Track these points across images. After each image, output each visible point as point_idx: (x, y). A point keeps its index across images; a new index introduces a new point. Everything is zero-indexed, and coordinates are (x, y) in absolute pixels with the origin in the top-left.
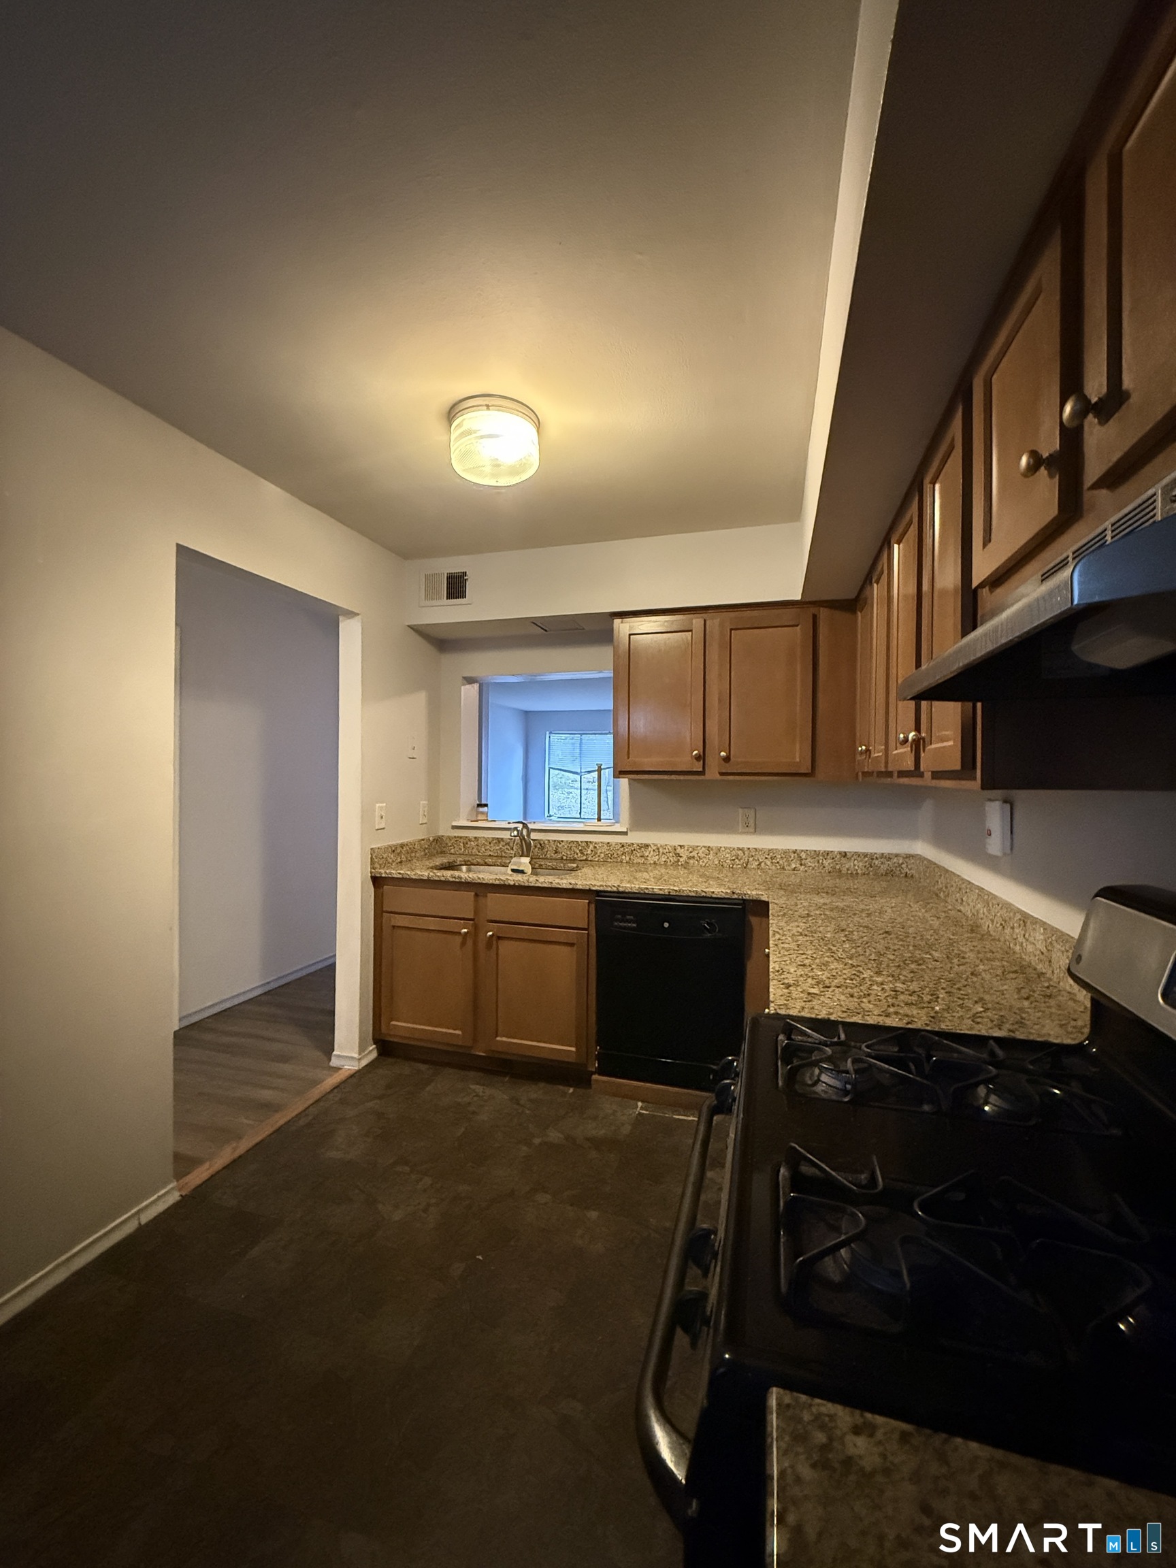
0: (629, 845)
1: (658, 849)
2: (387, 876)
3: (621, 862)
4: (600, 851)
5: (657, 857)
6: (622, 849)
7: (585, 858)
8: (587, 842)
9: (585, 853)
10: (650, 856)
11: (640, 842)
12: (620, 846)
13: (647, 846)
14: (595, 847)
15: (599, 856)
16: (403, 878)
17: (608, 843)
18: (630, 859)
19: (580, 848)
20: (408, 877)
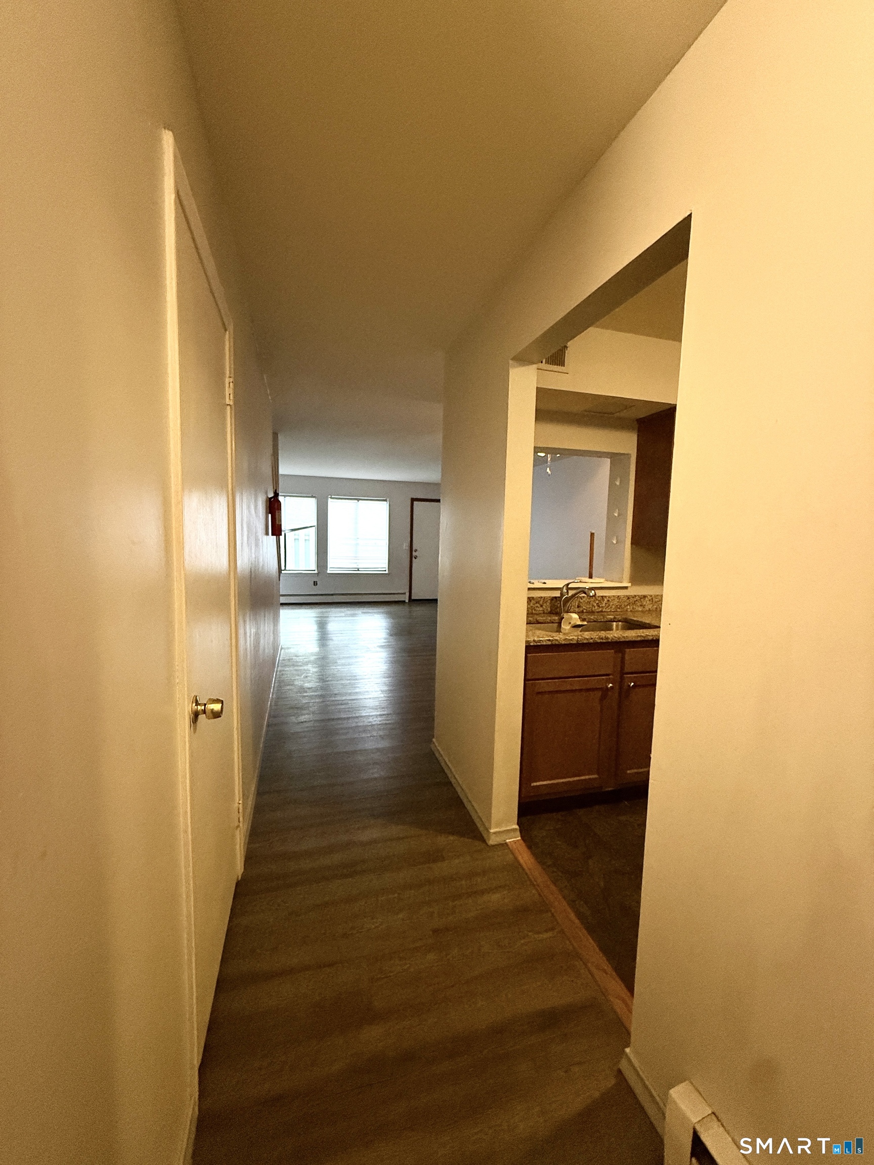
0: (633, 598)
1: (652, 599)
2: (535, 644)
3: (627, 611)
4: (611, 604)
5: (651, 605)
6: (628, 601)
7: (600, 609)
8: (602, 597)
9: (601, 606)
10: (646, 604)
11: (640, 594)
12: (627, 598)
13: (645, 597)
14: (608, 601)
15: (611, 607)
16: (552, 645)
17: (618, 596)
18: (633, 608)
19: (597, 602)
20: (557, 643)
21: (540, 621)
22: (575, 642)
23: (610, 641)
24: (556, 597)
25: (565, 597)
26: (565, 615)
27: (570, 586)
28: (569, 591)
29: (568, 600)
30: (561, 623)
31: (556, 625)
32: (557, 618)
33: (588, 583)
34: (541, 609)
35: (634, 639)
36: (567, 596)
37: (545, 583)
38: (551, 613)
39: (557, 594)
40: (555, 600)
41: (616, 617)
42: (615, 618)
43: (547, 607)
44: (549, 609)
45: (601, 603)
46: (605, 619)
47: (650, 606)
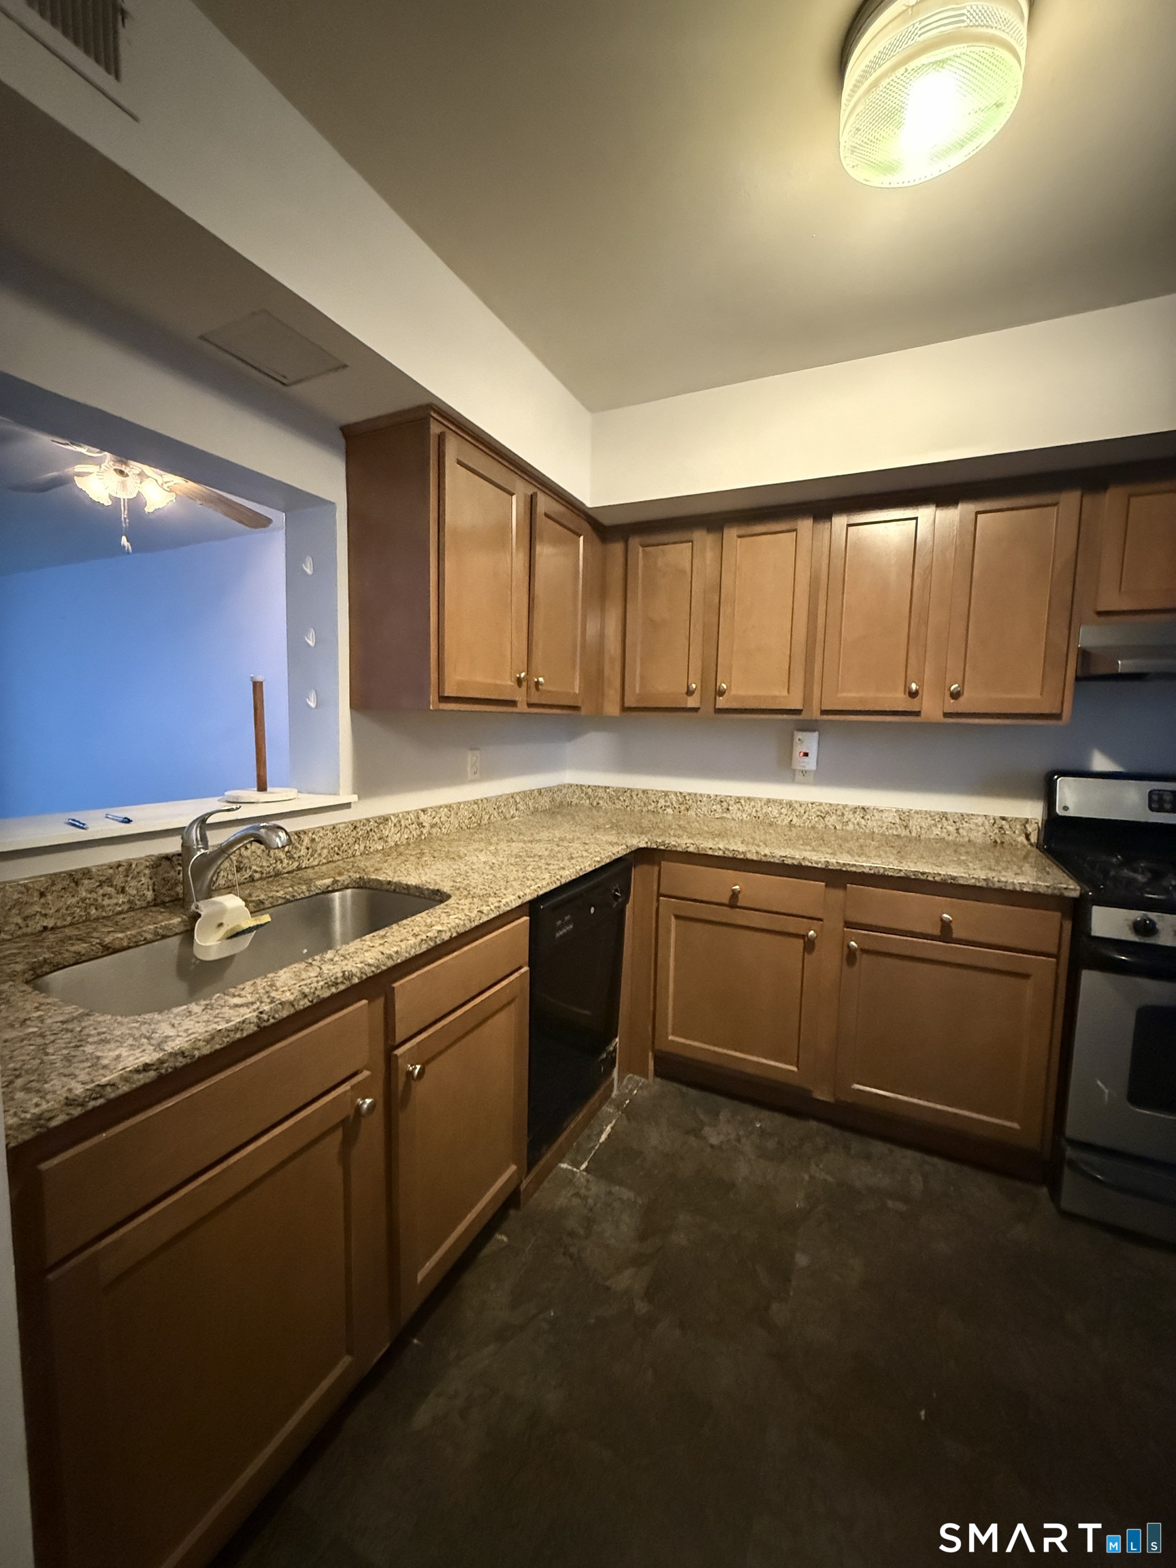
0: (363, 824)
1: (399, 821)
3: (355, 856)
4: (321, 845)
5: (399, 835)
6: (354, 833)
7: (296, 864)
9: (295, 855)
10: (390, 835)
11: (376, 815)
12: (351, 828)
13: (386, 819)
14: (313, 840)
15: (320, 855)
17: (333, 827)
21: (117, 945)
22: (253, 1028)
23: (356, 981)
24: (168, 858)
25: (199, 854)
26: (204, 908)
27: (209, 821)
28: (209, 833)
29: (208, 861)
30: (193, 929)
31: (175, 942)
32: (176, 920)
33: (258, 805)
34: (121, 899)
35: (413, 953)
36: (203, 851)
37: (128, 821)
38: (157, 903)
39: (173, 846)
40: (165, 863)
41: (338, 878)
42: (335, 882)
43: (142, 888)
44: (150, 895)
45: (296, 848)
46: (314, 891)
47: (396, 838)
